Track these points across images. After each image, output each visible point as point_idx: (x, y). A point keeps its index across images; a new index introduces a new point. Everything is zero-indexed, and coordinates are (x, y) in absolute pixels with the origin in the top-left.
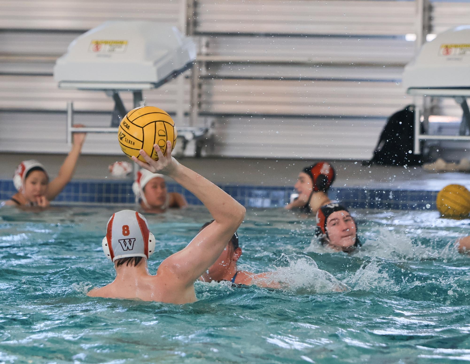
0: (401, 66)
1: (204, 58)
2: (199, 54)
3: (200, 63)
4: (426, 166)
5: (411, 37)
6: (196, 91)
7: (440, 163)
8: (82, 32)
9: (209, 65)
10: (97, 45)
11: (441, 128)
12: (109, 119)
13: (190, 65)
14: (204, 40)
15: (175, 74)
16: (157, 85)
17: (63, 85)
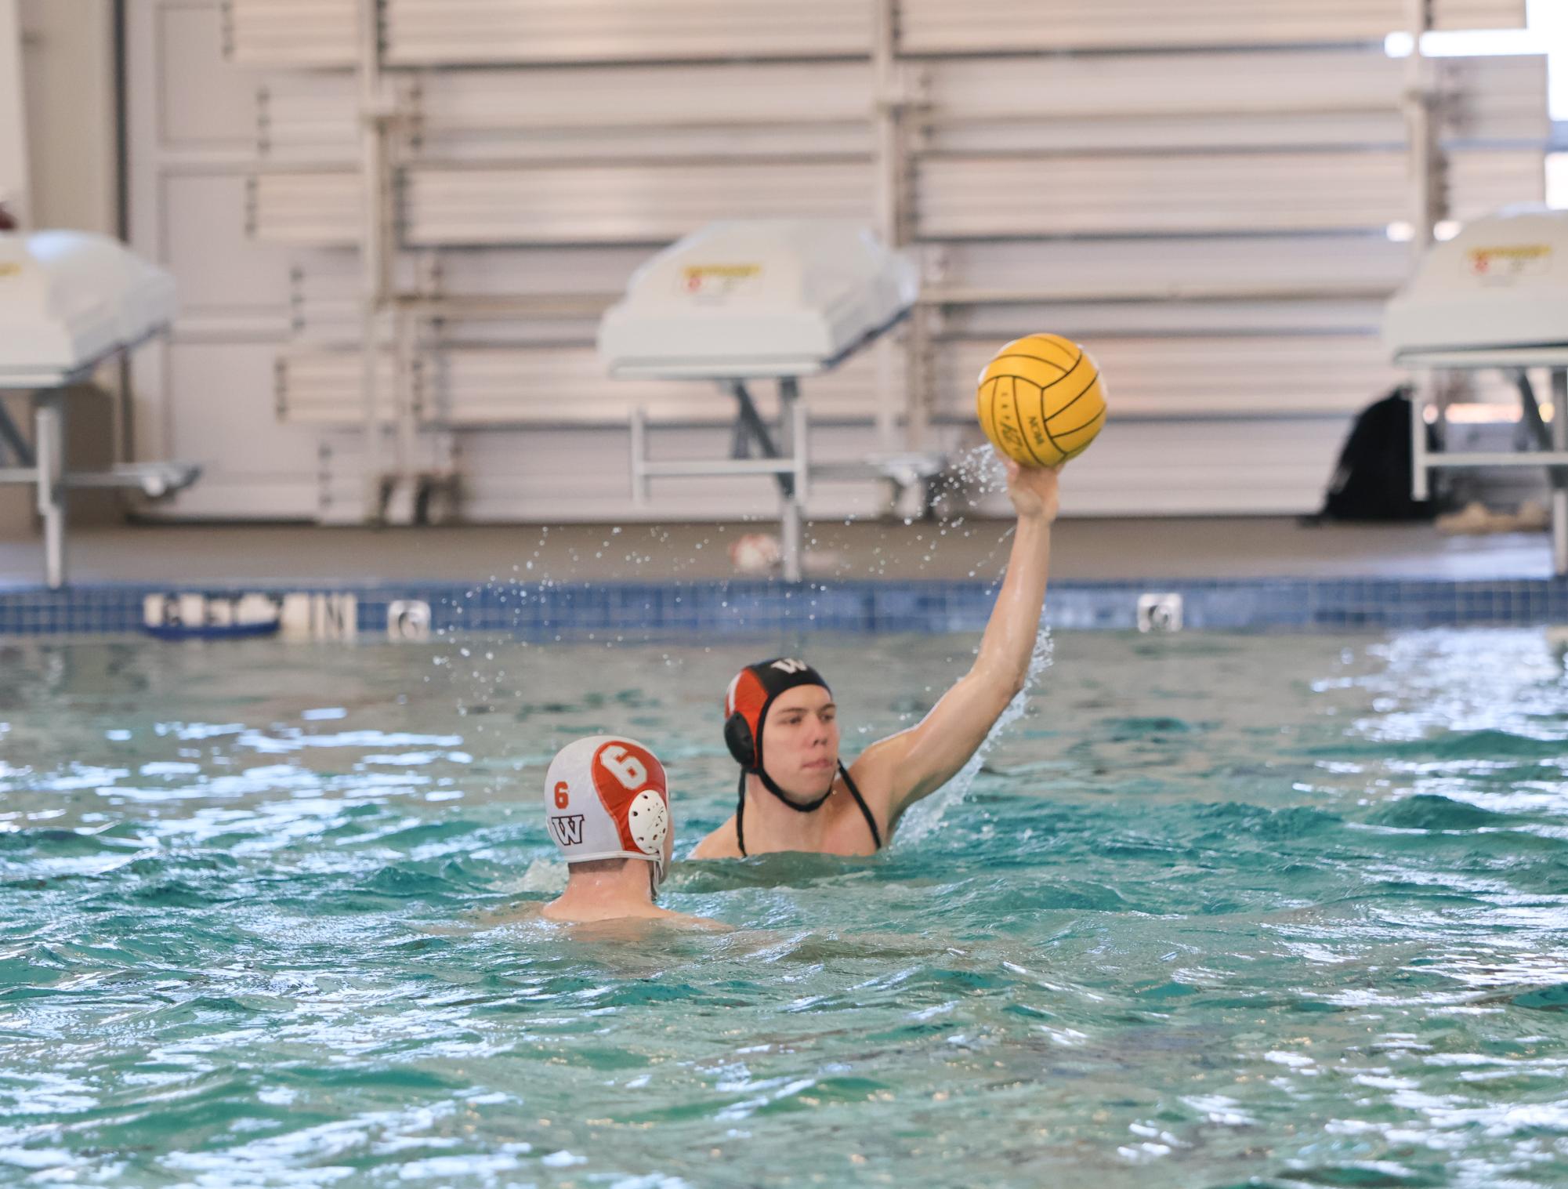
0: (1378, 296)
1: (938, 296)
2: (925, 285)
3: (926, 306)
4: (1446, 522)
5: (1400, 232)
6: (921, 370)
7: (1475, 514)
8: (658, 245)
9: (949, 309)
10: (694, 277)
11: (1476, 435)
12: (724, 441)
13: (903, 315)
14: (935, 253)
15: (871, 336)
16: (834, 361)
17: (622, 370)
